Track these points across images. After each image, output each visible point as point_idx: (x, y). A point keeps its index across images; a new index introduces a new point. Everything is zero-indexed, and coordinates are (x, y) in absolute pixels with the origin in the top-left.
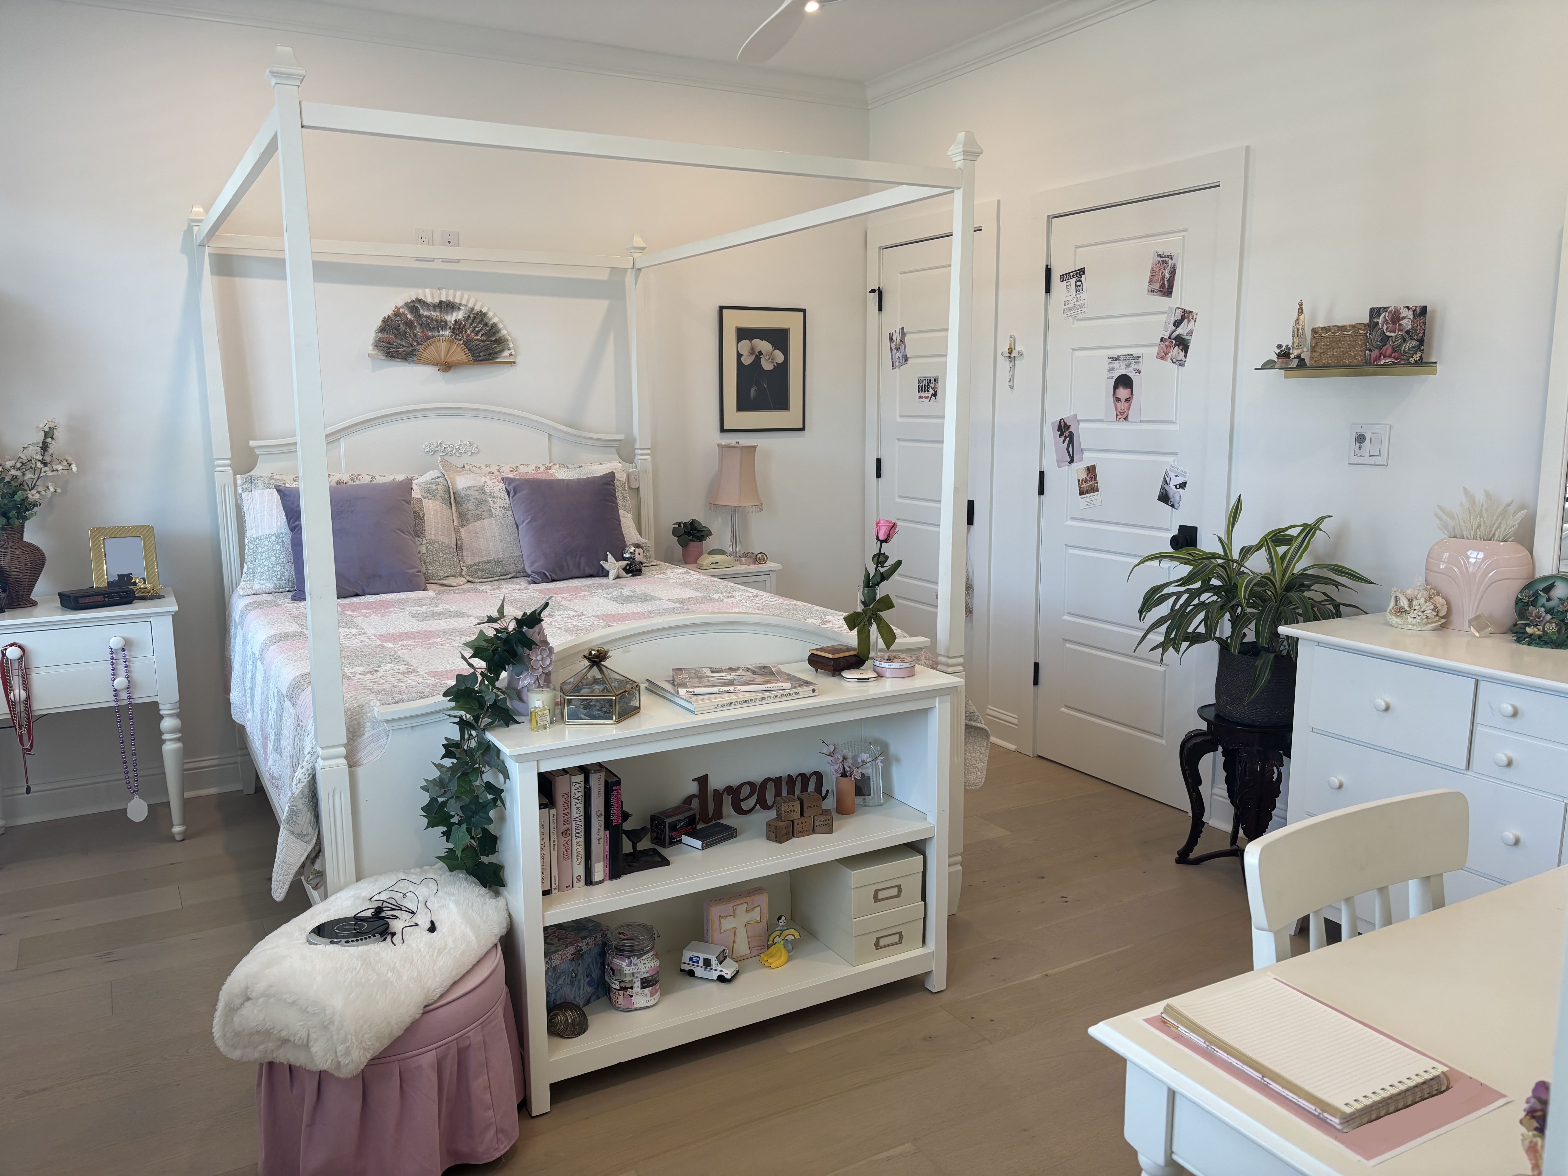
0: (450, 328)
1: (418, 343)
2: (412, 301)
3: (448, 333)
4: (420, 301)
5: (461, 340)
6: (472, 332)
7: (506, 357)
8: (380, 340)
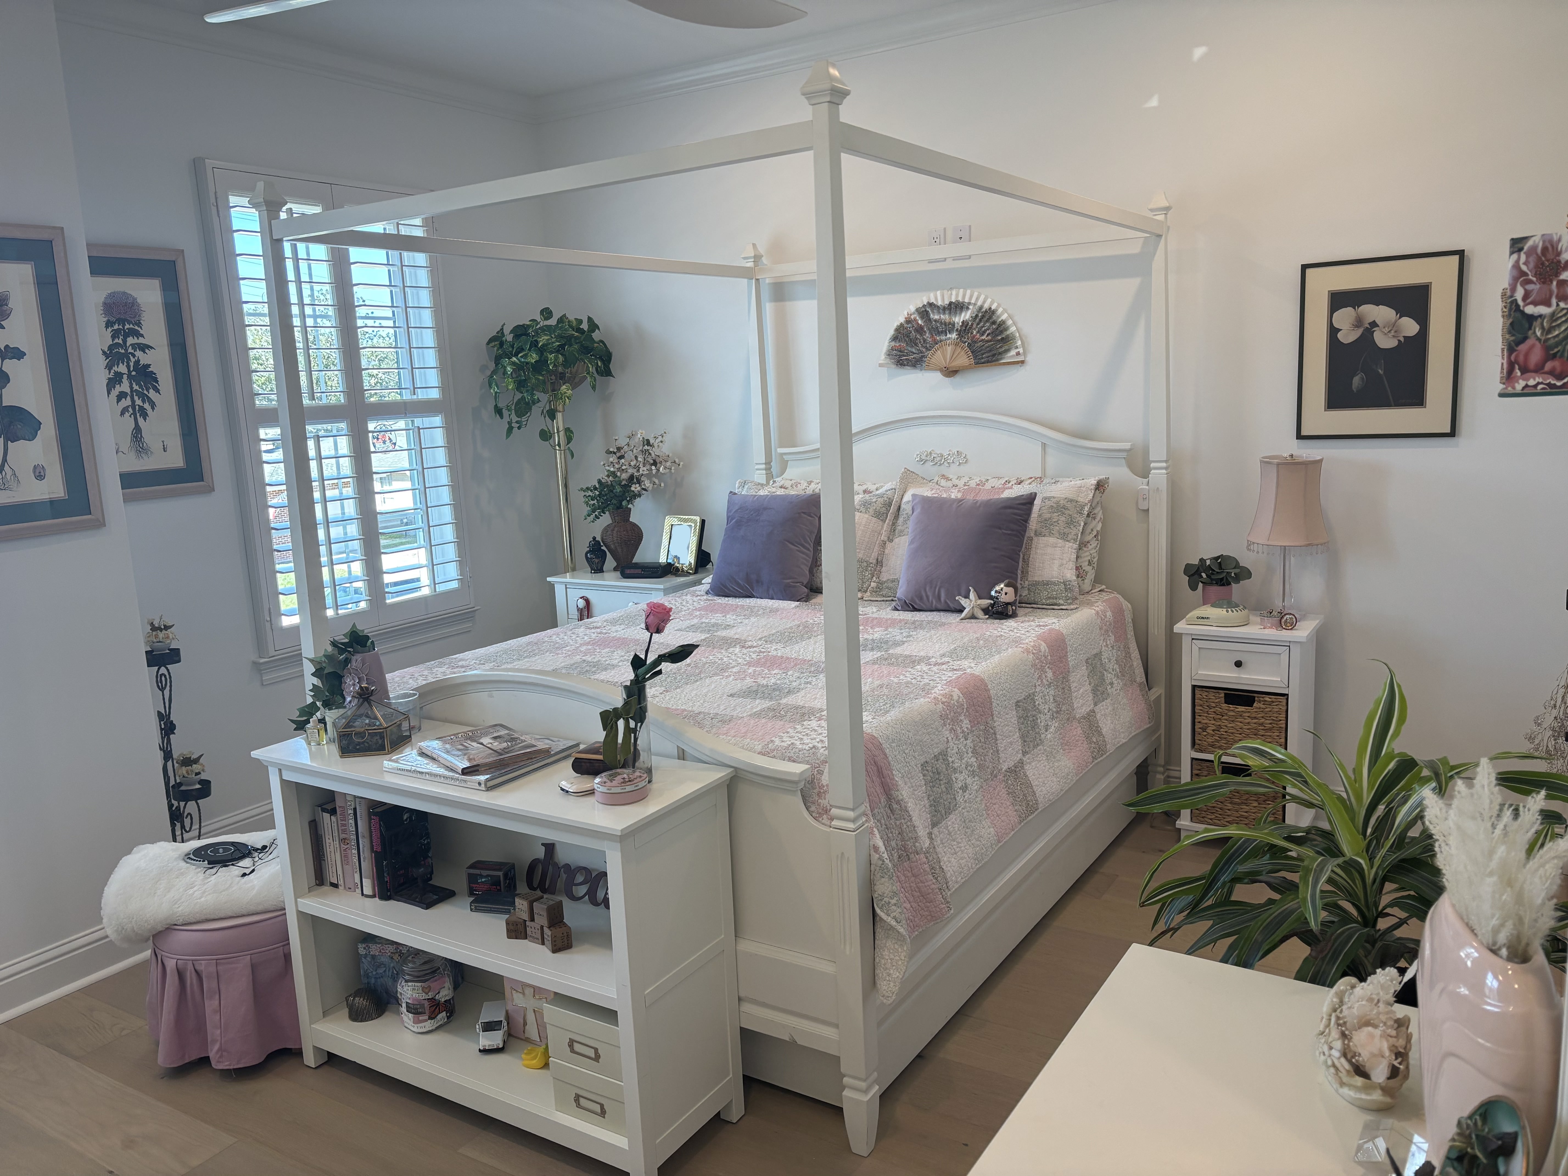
0: (957, 330)
1: (928, 349)
2: (924, 306)
3: (954, 336)
4: (931, 305)
5: (966, 342)
6: (978, 332)
7: (1013, 356)
8: (892, 349)
